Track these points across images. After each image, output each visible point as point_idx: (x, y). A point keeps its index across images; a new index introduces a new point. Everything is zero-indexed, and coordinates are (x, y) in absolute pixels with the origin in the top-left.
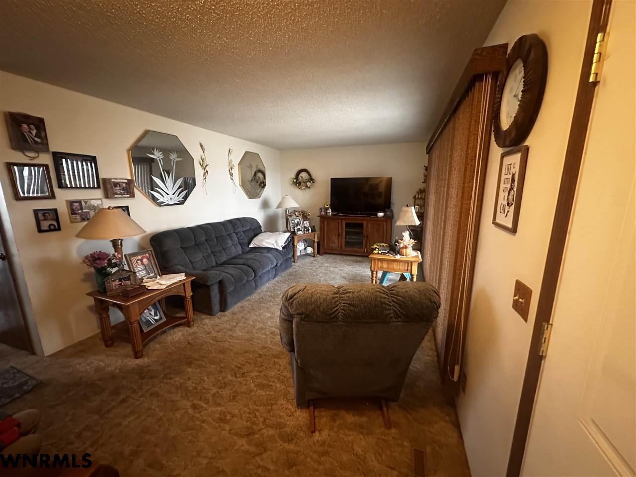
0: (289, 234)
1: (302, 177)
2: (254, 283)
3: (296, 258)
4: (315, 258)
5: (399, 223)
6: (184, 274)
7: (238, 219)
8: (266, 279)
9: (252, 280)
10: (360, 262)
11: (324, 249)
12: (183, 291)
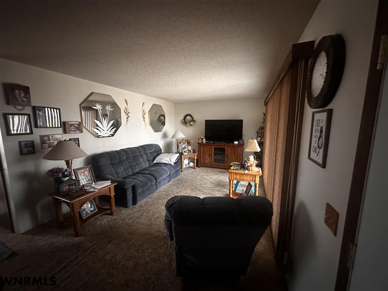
0: (178, 154)
1: (187, 119)
2: (155, 186)
3: (183, 169)
4: (195, 170)
5: (247, 150)
6: (110, 181)
7: (147, 145)
8: (162, 183)
9: (153, 185)
10: (223, 172)
11: (201, 163)
12: (109, 193)
